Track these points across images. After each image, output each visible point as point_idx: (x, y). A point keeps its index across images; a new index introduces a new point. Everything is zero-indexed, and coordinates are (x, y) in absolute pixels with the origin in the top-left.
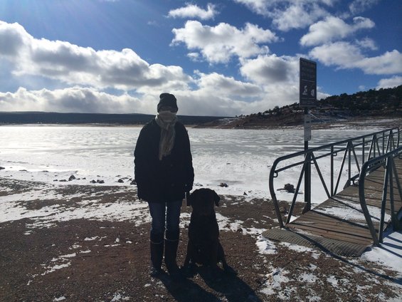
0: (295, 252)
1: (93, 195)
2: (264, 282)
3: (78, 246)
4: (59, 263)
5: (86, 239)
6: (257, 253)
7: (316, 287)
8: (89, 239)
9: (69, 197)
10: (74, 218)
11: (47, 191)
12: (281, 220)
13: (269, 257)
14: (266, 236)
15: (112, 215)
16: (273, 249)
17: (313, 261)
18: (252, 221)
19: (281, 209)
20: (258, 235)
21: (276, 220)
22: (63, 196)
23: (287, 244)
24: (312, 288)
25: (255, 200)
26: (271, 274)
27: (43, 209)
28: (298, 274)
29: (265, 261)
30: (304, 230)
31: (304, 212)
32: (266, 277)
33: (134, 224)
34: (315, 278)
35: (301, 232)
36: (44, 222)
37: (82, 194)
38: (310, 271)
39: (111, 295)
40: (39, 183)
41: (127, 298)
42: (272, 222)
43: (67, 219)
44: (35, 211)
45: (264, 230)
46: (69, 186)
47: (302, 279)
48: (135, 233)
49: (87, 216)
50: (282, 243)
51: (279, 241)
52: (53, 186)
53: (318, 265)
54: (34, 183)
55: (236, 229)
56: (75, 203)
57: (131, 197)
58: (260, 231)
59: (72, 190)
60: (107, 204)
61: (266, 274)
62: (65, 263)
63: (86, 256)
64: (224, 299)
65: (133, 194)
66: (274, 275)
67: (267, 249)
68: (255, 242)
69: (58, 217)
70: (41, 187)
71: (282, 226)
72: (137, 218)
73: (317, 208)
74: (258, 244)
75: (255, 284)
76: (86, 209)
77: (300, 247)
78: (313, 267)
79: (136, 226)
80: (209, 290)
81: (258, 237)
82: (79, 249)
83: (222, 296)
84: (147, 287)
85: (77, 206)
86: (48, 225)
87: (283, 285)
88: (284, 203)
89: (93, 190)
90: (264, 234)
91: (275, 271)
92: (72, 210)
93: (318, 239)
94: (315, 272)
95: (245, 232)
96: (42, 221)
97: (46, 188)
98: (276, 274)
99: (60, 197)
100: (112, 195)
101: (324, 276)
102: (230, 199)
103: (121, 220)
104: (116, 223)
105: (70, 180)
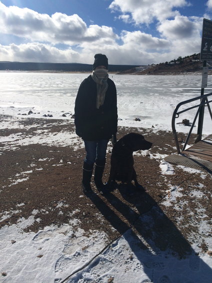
0: (188, 173)
1: (45, 126)
2: (165, 196)
3: (34, 165)
4: (21, 177)
5: (40, 160)
6: (160, 174)
7: (202, 201)
8: (42, 160)
9: (29, 127)
10: (32, 143)
11: (13, 122)
12: (178, 148)
13: (169, 177)
14: (167, 161)
15: (58, 141)
16: (172, 171)
17: (201, 180)
18: (157, 149)
19: (179, 139)
20: (161, 159)
21: (175, 148)
22: (24, 126)
23: (182, 167)
24: (199, 202)
25: (160, 132)
26: (170, 190)
27: (11, 136)
28: (190, 191)
29: (166, 180)
30: (195, 156)
31: (196, 142)
32: (166, 193)
33: (73, 149)
34: (202, 194)
35: (193, 157)
36: (11, 146)
37: (37, 125)
38: (198, 189)
39: (56, 203)
40: (8, 116)
41: (67, 206)
42: (172, 149)
43: (27, 144)
44: (5, 137)
45: (166, 155)
46: (28, 118)
47: (192, 195)
48: (74, 156)
49: (41, 142)
50: (179, 166)
51: (177, 165)
52: (18, 118)
53: (204, 184)
54: (4, 116)
55: (146, 155)
56: (32, 132)
57: (71, 128)
58: (163, 156)
59: (30, 121)
60: (54, 133)
61: (166, 190)
62: (25, 177)
63: (39, 172)
64: (135, 209)
65: (73, 126)
66: (172, 191)
67: (167, 170)
68: (159, 165)
69: (20, 143)
70: (9, 119)
71: (179, 153)
72: (75, 144)
73: (206, 139)
74: (161, 166)
75: (158, 198)
76: (40, 137)
77: (192, 169)
78: (201, 186)
79: (75, 150)
80: (124, 202)
81: (161, 161)
82: (34, 167)
83: (133, 207)
84: (81, 198)
85: (34, 134)
86: (14, 148)
87: (178, 199)
88: (181, 134)
89: (45, 122)
90: (166, 159)
91: (172, 188)
92: (30, 138)
93: (205, 163)
94: (203, 190)
95: (152, 156)
96: (10, 145)
97: (12, 120)
98: (174, 190)
99: (22, 127)
100: (58, 127)
101: (209, 192)
102: (142, 131)
103: (64, 146)
104: (61, 148)
105: (29, 114)
